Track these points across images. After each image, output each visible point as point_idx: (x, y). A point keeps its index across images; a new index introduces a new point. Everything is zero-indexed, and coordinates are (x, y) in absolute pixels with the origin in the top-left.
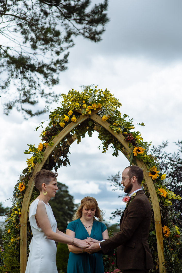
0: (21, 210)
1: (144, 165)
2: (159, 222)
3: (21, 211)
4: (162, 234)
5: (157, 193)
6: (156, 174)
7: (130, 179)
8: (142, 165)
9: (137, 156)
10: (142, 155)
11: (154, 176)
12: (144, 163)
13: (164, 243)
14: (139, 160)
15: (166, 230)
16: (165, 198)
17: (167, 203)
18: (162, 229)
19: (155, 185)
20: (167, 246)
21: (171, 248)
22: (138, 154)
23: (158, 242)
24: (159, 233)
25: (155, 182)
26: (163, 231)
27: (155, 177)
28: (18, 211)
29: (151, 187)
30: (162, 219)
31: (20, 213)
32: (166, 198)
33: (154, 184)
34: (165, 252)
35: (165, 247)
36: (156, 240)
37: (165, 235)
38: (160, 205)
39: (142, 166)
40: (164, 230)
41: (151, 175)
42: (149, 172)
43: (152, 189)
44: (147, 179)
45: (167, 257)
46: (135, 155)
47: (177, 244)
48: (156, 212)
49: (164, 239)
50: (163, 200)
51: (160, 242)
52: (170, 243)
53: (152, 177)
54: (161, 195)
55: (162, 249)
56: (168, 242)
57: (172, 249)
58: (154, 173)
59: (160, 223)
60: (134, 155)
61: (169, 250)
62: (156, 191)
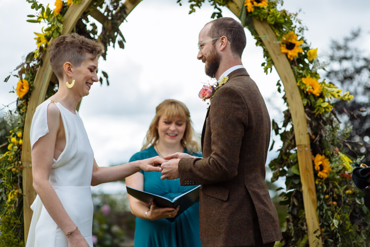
0: (23, 135)
1: (270, 31)
2: (305, 146)
3: (22, 138)
4: (312, 172)
5: (299, 87)
6: (295, 48)
7: (214, 43)
8: (266, 29)
9: (255, 11)
10: (263, 8)
11: (290, 53)
12: (270, 25)
13: (317, 191)
14: (259, 20)
15: (320, 163)
16: (316, 98)
17: (320, 106)
18: (313, 162)
19: (294, 72)
20: (322, 197)
21: (334, 200)
22: (256, 8)
23: (304, 188)
24: (307, 169)
25: (295, 66)
26: (314, 165)
27: (293, 53)
28: (18, 138)
29: (287, 75)
30: (312, 140)
31: (21, 142)
32: (319, 97)
33: (292, 68)
34: (320, 208)
35: (319, 199)
36: (300, 184)
37: (320, 174)
38: (305, 112)
39: (265, 32)
40: (316, 164)
41: (284, 50)
42: (280, 42)
43: (288, 78)
44: (277, 58)
45: (324, 220)
46: (249, 11)
47: (347, 192)
48: (298, 126)
49: (317, 183)
50: (313, 100)
51: (309, 190)
52: (332, 191)
53: (286, 54)
54: (307, 90)
55: (313, 202)
56: (327, 188)
57: (335, 203)
58: (291, 46)
59: (307, 149)
60: (247, 10)
61: (329, 206)
62: (297, 82)
